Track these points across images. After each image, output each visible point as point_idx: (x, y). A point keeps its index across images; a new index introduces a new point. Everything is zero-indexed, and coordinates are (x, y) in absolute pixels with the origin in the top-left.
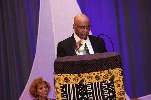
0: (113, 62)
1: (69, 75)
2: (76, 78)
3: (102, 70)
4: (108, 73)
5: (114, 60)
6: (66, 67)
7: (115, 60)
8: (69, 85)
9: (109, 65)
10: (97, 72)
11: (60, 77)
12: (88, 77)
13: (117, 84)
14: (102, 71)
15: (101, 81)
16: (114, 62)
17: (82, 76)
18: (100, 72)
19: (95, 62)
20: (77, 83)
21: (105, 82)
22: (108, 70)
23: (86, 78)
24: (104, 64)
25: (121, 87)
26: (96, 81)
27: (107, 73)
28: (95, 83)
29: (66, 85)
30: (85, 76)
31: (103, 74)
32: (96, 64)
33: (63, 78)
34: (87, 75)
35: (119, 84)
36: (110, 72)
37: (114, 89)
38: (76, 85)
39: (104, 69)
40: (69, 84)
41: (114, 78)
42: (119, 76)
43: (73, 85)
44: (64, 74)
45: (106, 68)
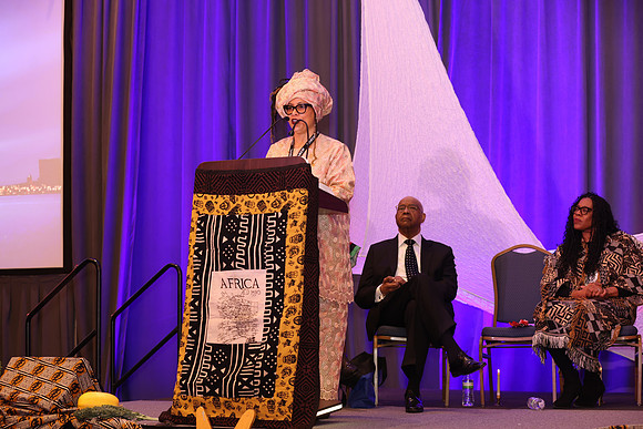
0: (293, 175)
1: (215, 196)
2: (226, 204)
3: (271, 190)
4: (281, 197)
5: (295, 172)
7: (298, 173)
10: (263, 195)
11: (200, 199)
12: (246, 203)
13: (293, 220)
15: (267, 211)
16: (296, 176)
17: (237, 201)
18: (267, 194)
19: (263, 173)
20: (226, 213)
21: (273, 214)
22: (281, 192)
23: (243, 204)
24: (278, 179)
25: (298, 228)
26: (259, 212)
28: (256, 216)
29: (207, 216)
30: (242, 201)
31: (272, 199)
33: (205, 202)
34: (246, 198)
35: (296, 219)
36: (284, 196)
37: (284, 230)
38: (224, 216)
39: (275, 188)
40: (212, 214)
41: (290, 208)
42: (299, 204)
43: (219, 217)
44: (207, 194)
45: (278, 188)
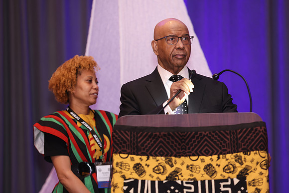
0: (248, 135)
1: (145, 158)
2: (161, 167)
3: (221, 151)
4: (236, 161)
5: (250, 132)
6: (141, 138)
7: (254, 133)
8: (143, 182)
9: (239, 142)
10: (210, 157)
11: (125, 161)
12: (188, 167)
13: (254, 188)
14: (221, 156)
15: (218, 177)
16: (251, 136)
17: (176, 164)
18: (216, 156)
19: (207, 132)
20: (163, 178)
21: (227, 181)
22: (234, 154)
23: (184, 168)
24: (227, 139)
26: (207, 178)
27: (234, 160)
28: (203, 182)
29: (136, 181)
30: (182, 164)
31: (223, 162)
32: (209, 137)
33: (132, 164)
34: (187, 160)
35: (259, 187)
36: (239, 159)
38: (160, 182)
39: (226, 150)
40: (143, 179)
41: (248, 174)
42: (259, 170)
43: (153, 183)
44: (134, 154)
45: (230, 150)
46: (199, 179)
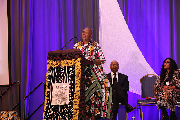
1: (54, 61)
2: (57, 63)
6: (53, 56)
8: (53, 67)
9: (75, 56)
11: (49, 62)
13: (77, 68)
15: (69, 65)
16: (78, 54)
17: (60, 62)
20: (57, 66)
21: (71, 66)
22: (73, 59)
25: (78, 70)
29: (51, 67)
32: (68, 55)
33: (51, 63)
36: (74, 61)
37: (74, 71)
41: (76, 64)
43: (55, 67)
46: (65, 66)
